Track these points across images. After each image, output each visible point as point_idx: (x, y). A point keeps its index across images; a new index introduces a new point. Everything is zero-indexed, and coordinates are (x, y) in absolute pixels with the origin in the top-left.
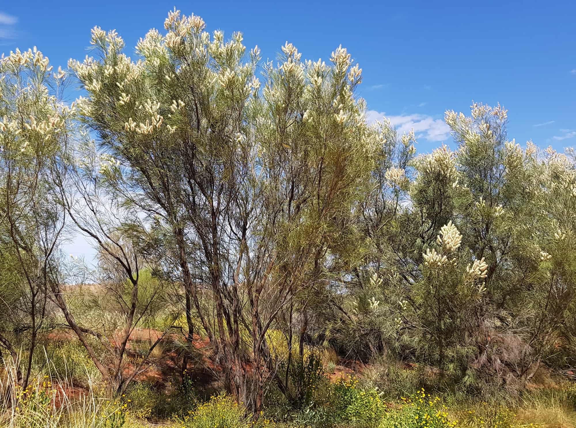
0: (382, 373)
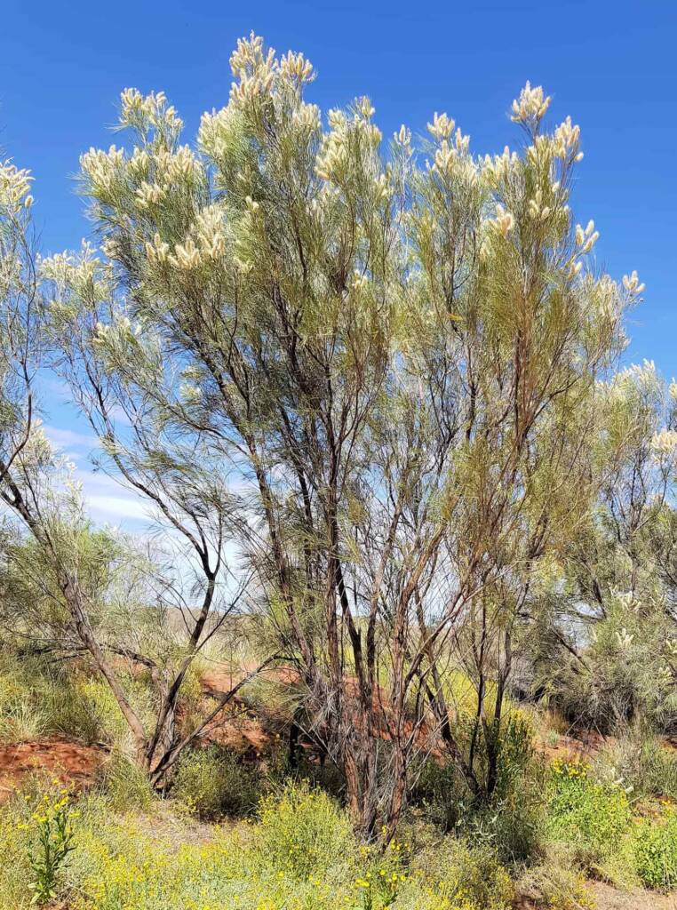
0: (632, 755)
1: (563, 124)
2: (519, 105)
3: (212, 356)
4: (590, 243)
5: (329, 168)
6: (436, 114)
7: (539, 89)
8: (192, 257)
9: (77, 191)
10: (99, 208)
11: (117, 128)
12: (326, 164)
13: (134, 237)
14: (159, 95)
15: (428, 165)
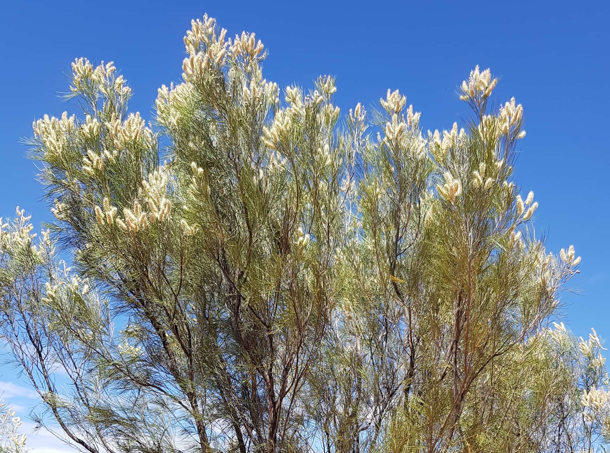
1: (507, 104)
2: (468, 85)
3: (157, 314)
4: (530, 212)
5: (275, 138)
6: (389, 90)
7: (487, 72)
8: (140, 219)
9: (30, 155)
10: (51, 173)
11: (68, 96)
12: (272, 134)
13: (84, 200)
14: (109, 64)
15: (379, 137)
